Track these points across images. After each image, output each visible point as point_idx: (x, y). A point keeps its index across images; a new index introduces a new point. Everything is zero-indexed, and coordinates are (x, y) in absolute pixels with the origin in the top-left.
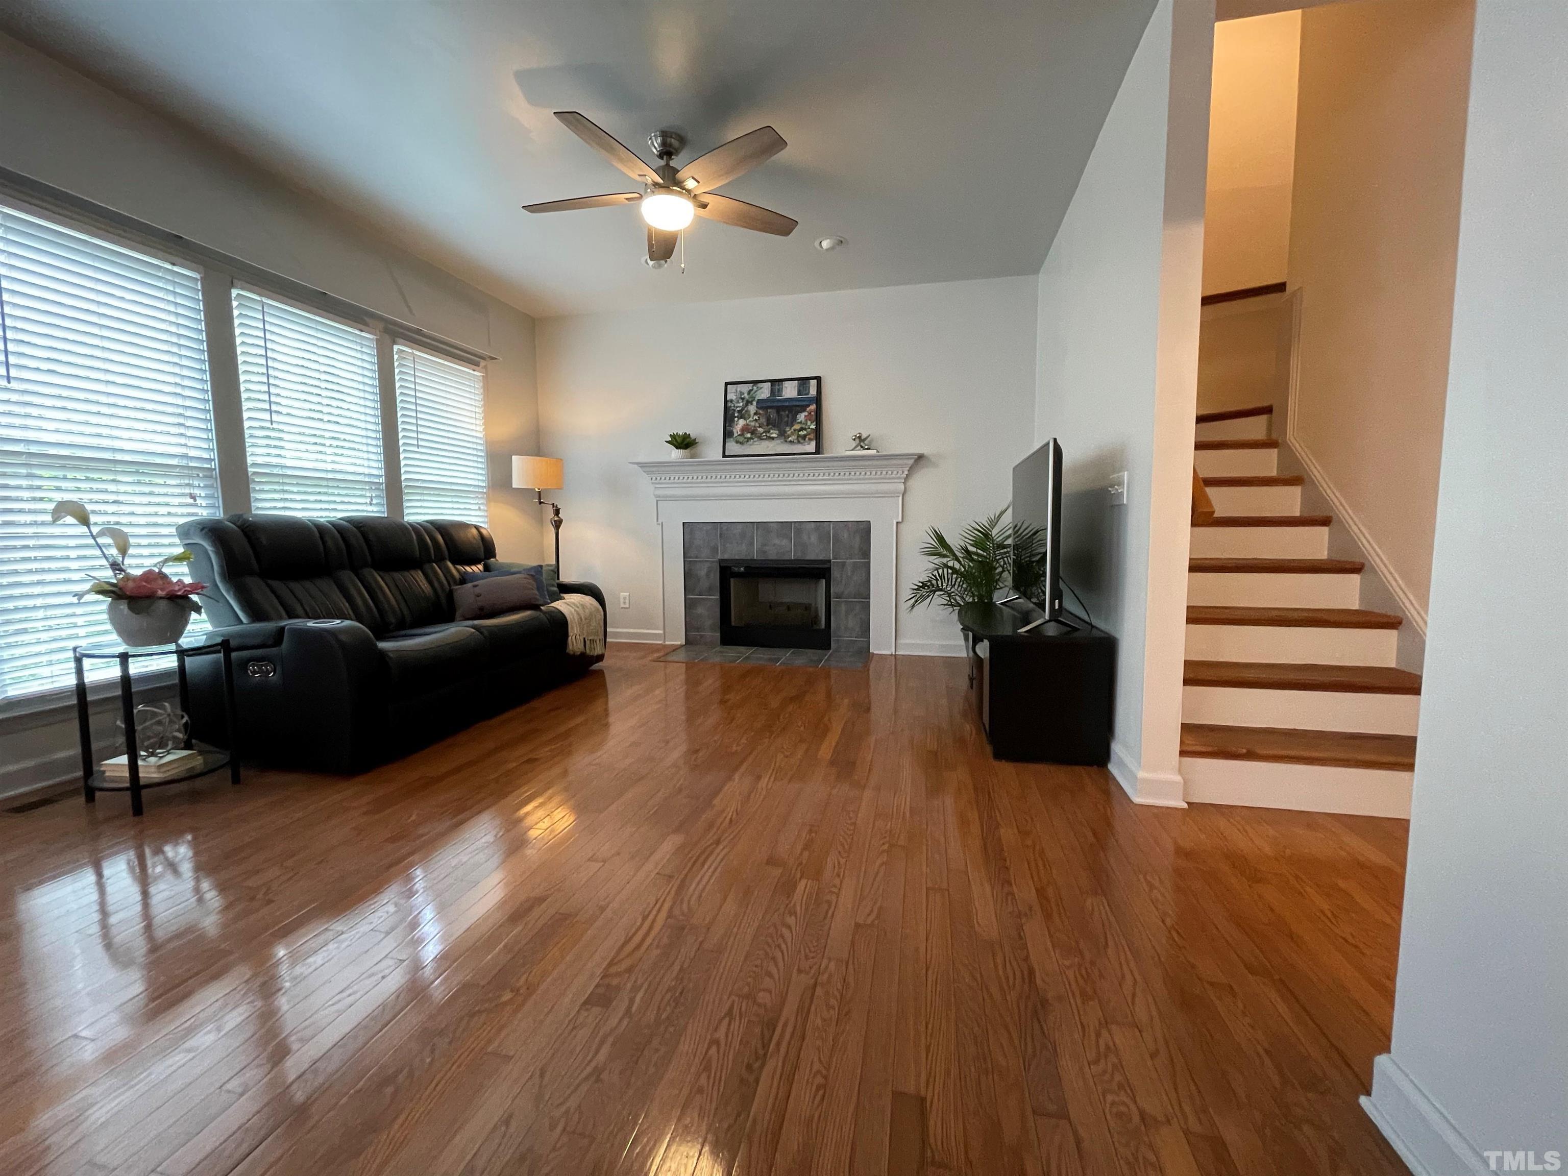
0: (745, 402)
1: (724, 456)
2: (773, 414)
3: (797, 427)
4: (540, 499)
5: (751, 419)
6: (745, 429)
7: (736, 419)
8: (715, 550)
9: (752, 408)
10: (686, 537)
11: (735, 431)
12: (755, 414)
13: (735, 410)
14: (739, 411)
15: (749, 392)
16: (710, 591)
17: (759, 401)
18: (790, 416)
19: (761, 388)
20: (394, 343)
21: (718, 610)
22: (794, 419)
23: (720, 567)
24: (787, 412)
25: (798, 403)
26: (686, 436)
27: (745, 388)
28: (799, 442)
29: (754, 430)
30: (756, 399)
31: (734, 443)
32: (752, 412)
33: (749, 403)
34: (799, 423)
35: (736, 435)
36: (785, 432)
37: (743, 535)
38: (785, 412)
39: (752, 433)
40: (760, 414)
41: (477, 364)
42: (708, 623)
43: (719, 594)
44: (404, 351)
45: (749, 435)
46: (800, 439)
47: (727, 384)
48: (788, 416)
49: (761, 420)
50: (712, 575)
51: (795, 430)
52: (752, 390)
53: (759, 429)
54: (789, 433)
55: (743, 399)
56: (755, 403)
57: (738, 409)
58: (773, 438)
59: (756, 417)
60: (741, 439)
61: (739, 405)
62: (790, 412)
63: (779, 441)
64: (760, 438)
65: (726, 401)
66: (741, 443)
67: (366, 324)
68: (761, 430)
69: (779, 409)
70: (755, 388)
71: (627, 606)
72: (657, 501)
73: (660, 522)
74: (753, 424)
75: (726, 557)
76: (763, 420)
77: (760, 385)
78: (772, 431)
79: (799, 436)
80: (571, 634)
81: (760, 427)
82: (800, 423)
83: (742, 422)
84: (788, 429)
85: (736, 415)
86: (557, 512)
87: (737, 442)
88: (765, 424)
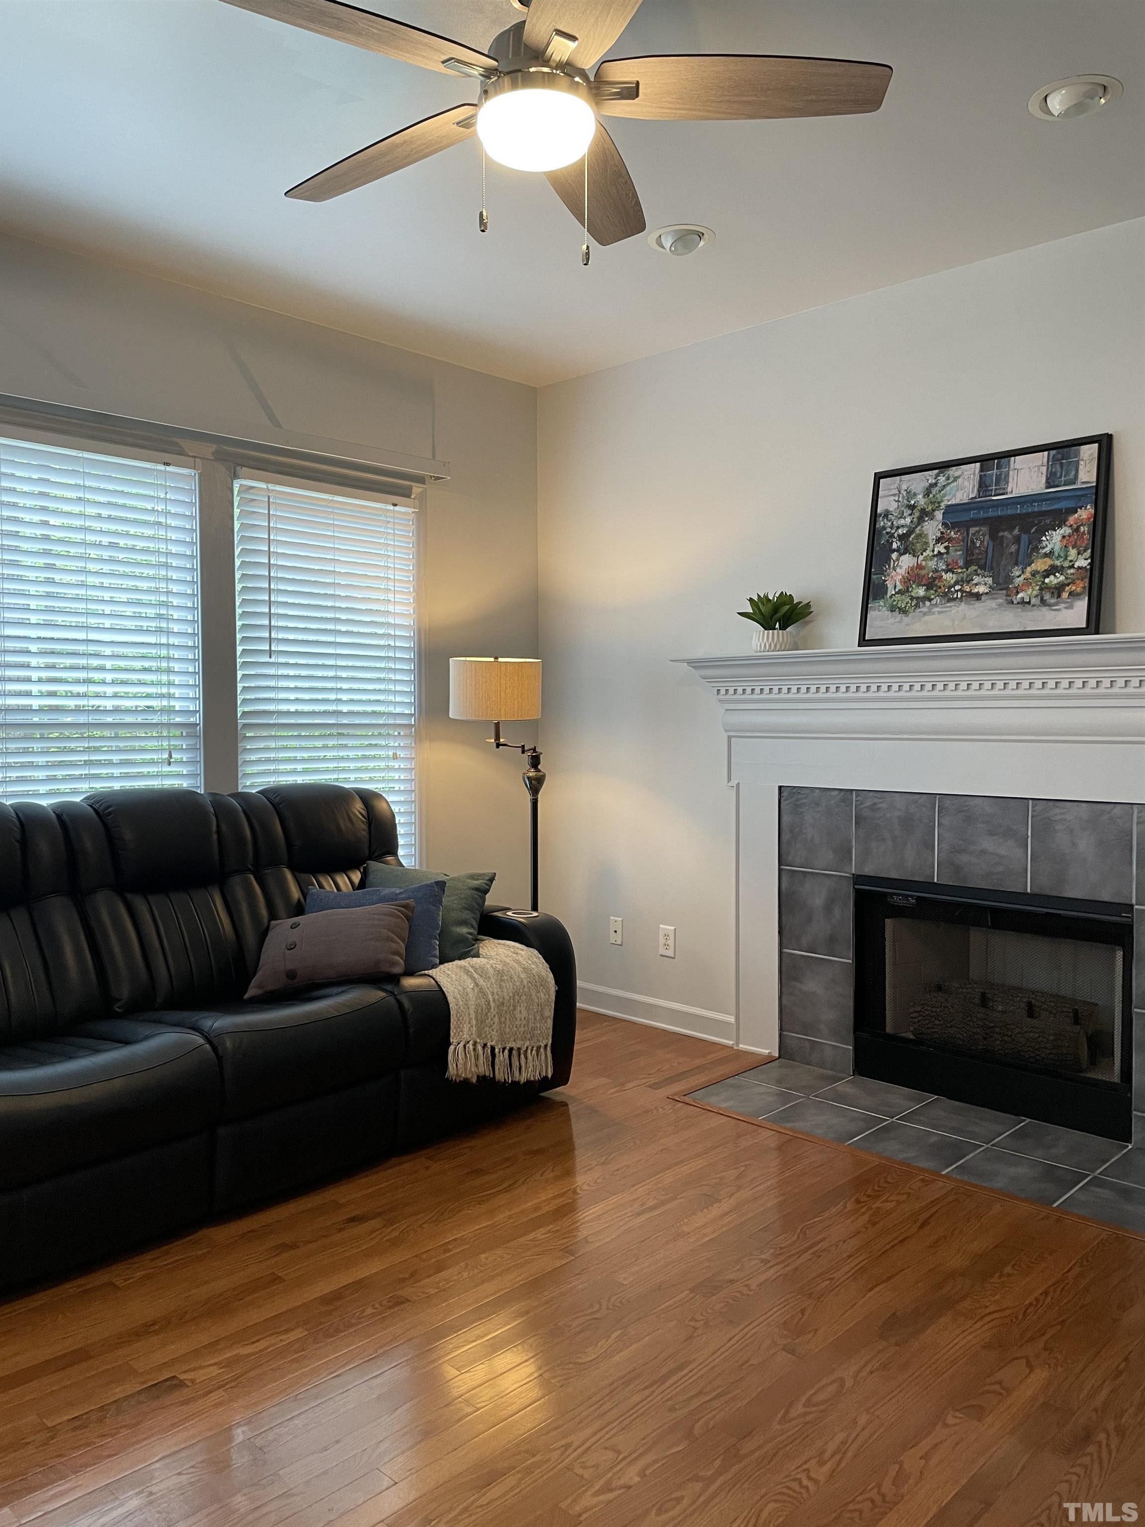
0: (917, 514)
1: (863, 641)
2: (981, 537)
3: (1040, 565)
4: (497, 737)
5: (928, 553)
6: (914, 577)
7: (894, 556)
8: (844, 852)
9: (932, 528)
10: (785, 819)
11: (890, 585)
12: (938, 540)
13: (892, 536)
14: (901, 538)
15: (927, 493)
16: (831, 944)
17: (951, 510)
18: (1025, 538)
19: (956, 479)
20: (235, 476)
21: (848, 990)
22: (1035, 547)
23: (857, 891)
24: (1016, 532)
25: (1045, 507)
26: (784, 599)
27: (917, 483)
28: (1043, 602)
29: (934, 579)
30: (943, 505)
31: (885, 612)
32: (932, 537)
33: (925, 515)
34: (1046, 555)
35: (891, 591)
36: (1009, 579)
37: (907, 822)
38: (1011, 529)
39: (929, 586)
40: (950, 540)
41: (405, 493)
42: (829, 1015)
43: (851, 954)
44: (254, 487)
45: (921, 592)
46: (1047, 596)
47: (879, 477)
48: (1018, 540)
49: (952, 553)
50: (837, 912)
51: (1034, 574)
52: (936, 484)
53: (945, 576)
54: (1018, 581)
55: (912, 507)
56: (939, 515)
57: (900, 531)
58: (978, 596)
59: (941, 548)
60: (903, 601)
61: (902, 522)
62: (1025, 530)
63: (992, 604)
64: (948, 597)
65: (874, 515)
66: (904, 611)
67: (182, 453)
68: (949, 577)
69: (996, 525)
70: (942, 479)
71: (670, 953)
72: (729, 738)
73: (734, 783)
74: (932, 564)
75: (869, 870)
76: (957, 554)
77: (953, 472)
78: (976, 579)
79: (1043, 588)
80: (453, 1040)
81: (946, 572)
82: (1050, 555)
83: (907, 561)
84: (1016, 572)
85: (895, 546)
86: (535, 762)
87: (892, 609)
88: (961, 563)
